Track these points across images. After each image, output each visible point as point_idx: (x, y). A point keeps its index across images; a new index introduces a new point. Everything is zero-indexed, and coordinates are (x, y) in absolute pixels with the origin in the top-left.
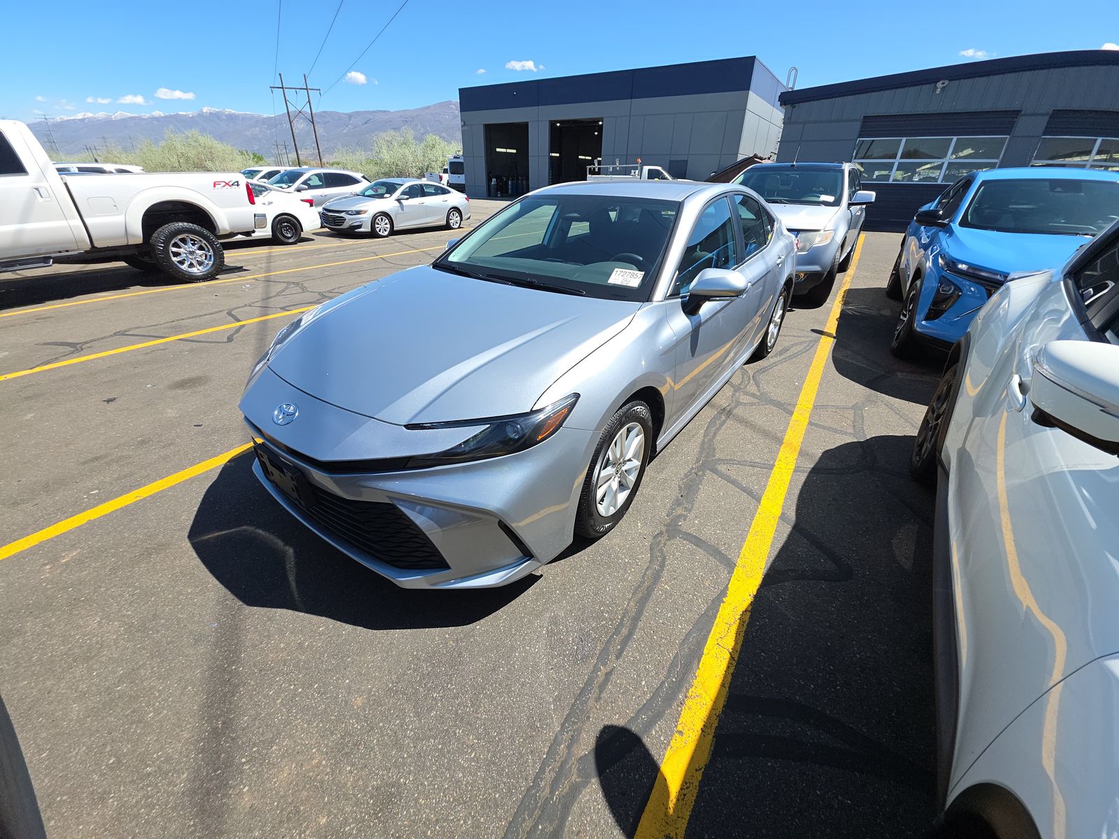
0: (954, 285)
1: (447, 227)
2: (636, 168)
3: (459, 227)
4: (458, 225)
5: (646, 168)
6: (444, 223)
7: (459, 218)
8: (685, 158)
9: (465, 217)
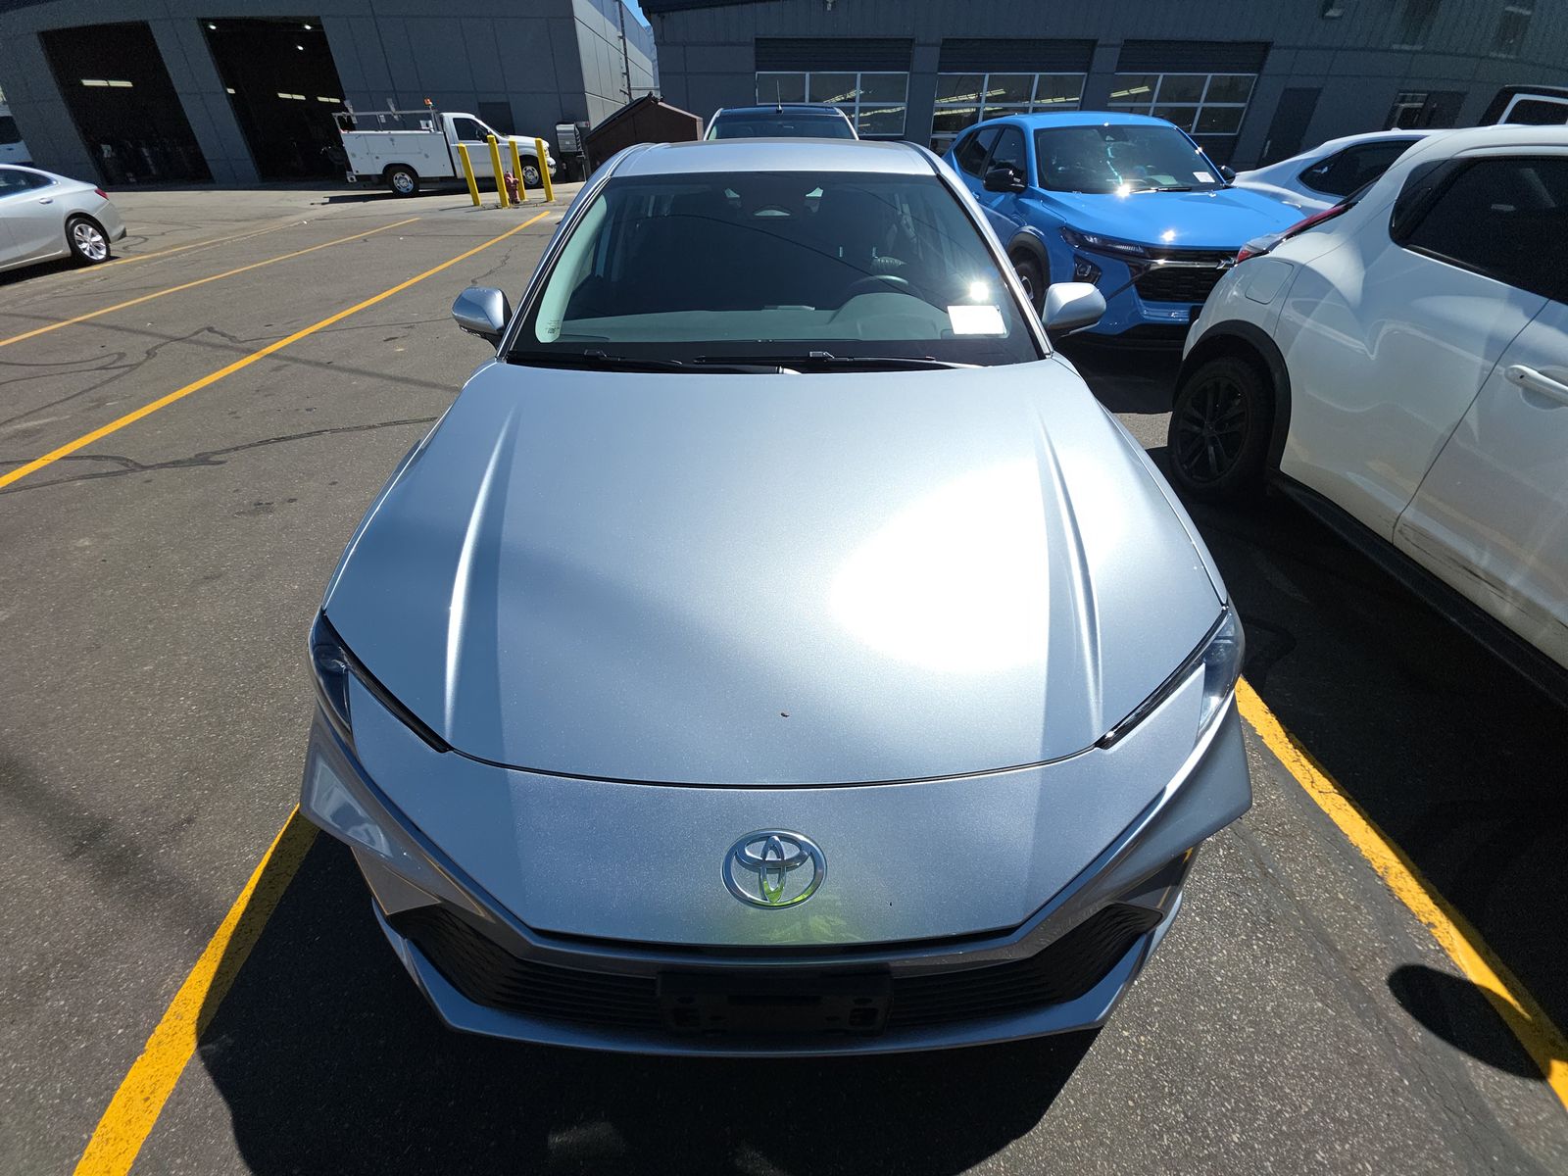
0: (1091, 264)
1: (77, 260)
2: (428, 117)
3: (109, 258)
4: (104, 252)
5: (449, 117)
6: (64, 250)
7: (98, 238)
8: (502, 99)
9: (113, 233)
